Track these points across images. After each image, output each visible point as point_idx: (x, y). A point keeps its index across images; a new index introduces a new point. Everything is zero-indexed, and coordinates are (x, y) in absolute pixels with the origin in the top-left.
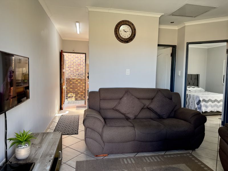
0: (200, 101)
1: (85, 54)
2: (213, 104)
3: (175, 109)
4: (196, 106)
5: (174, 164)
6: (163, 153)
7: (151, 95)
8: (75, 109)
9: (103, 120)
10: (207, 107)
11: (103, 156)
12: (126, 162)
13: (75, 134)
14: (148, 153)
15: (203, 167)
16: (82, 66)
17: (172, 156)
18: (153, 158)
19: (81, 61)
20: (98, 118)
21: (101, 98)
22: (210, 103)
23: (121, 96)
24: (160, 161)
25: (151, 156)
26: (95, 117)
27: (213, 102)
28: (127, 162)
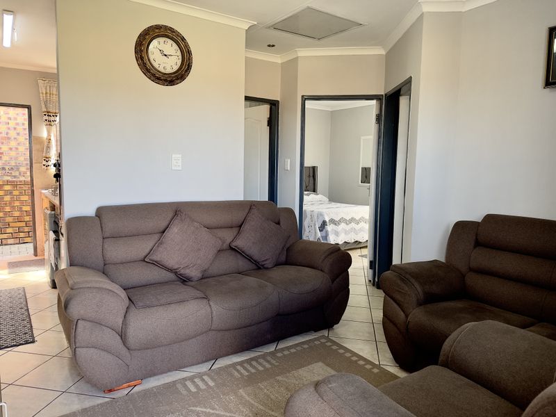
0: (324, 224)
1: (29, 107)
2: (348, 227)
3: (288, 245)
4: (319, 234)
5: (301, 367)
6: (271, 348)
7: (238, 217)
8: (6, 271)
9: (123, 294)
10: (337, 234)
11: (129, 386)
12: (193, 389)
13: (27, 343)
14: (239, 354)
15: (356, 361)
16: (13, 144)
17: (293, 350)
18: (254, 363)
19: (9, 129)
20: (110, 288)
21: (107, 234)
22: (343, 225)
23: (163, 224)
24: (270, 366)
25: (249, 361)
26: (100, 289)
27: (347, 224)
28: (197, 386)
